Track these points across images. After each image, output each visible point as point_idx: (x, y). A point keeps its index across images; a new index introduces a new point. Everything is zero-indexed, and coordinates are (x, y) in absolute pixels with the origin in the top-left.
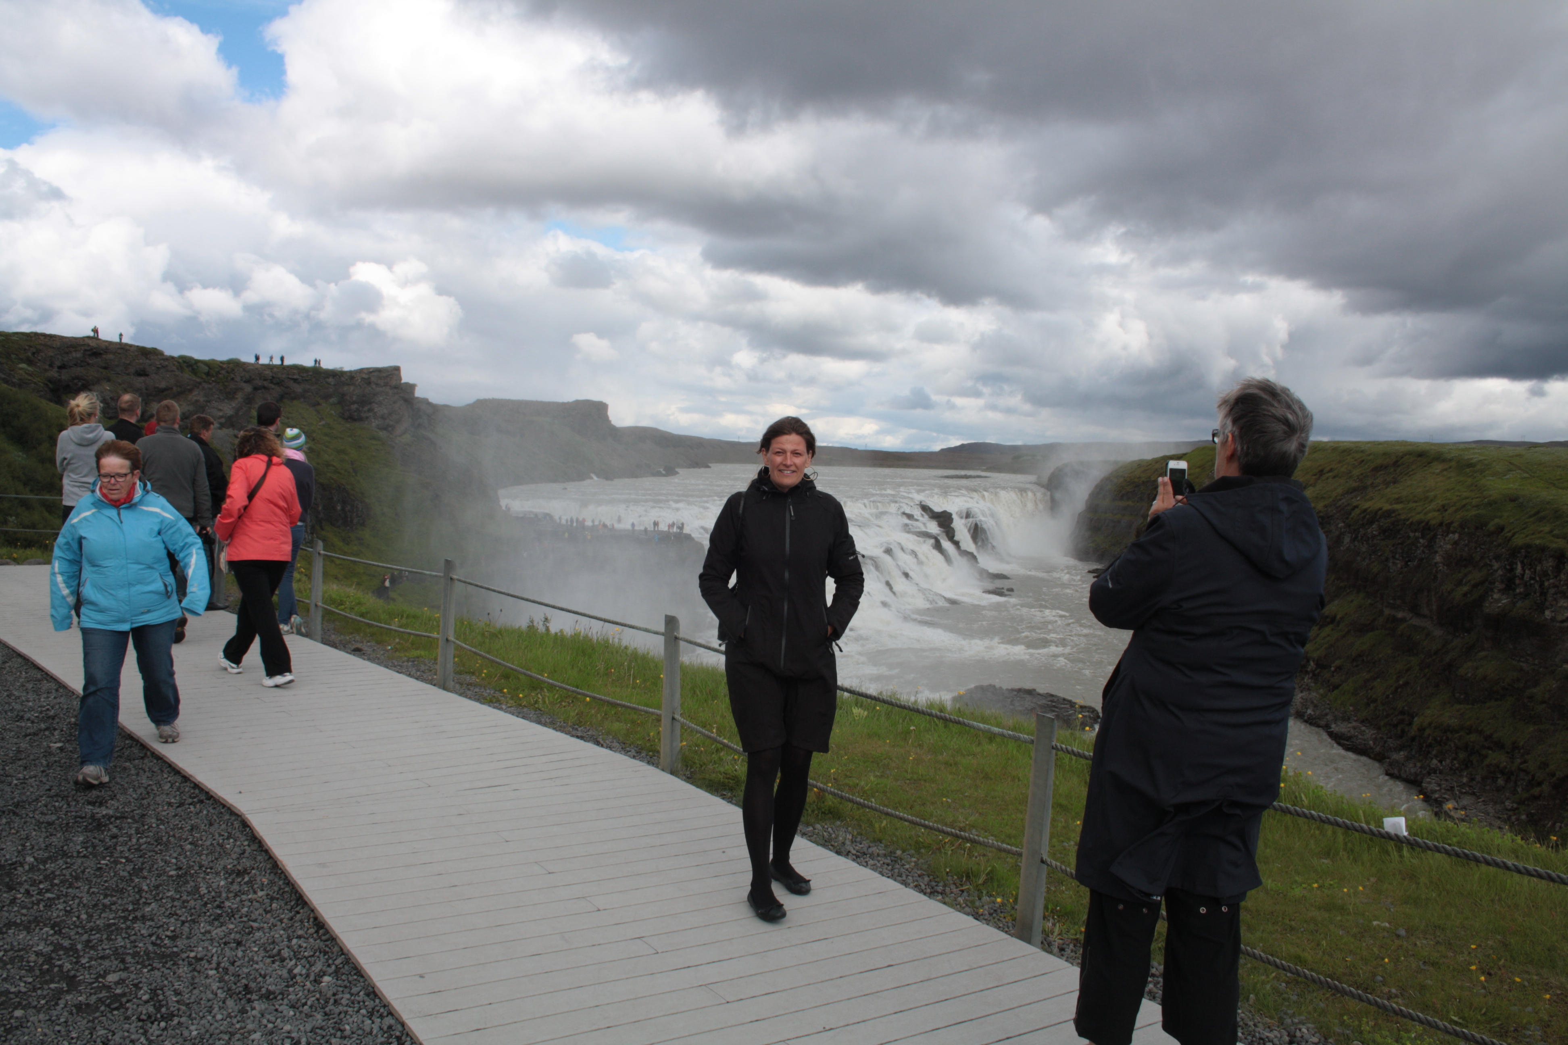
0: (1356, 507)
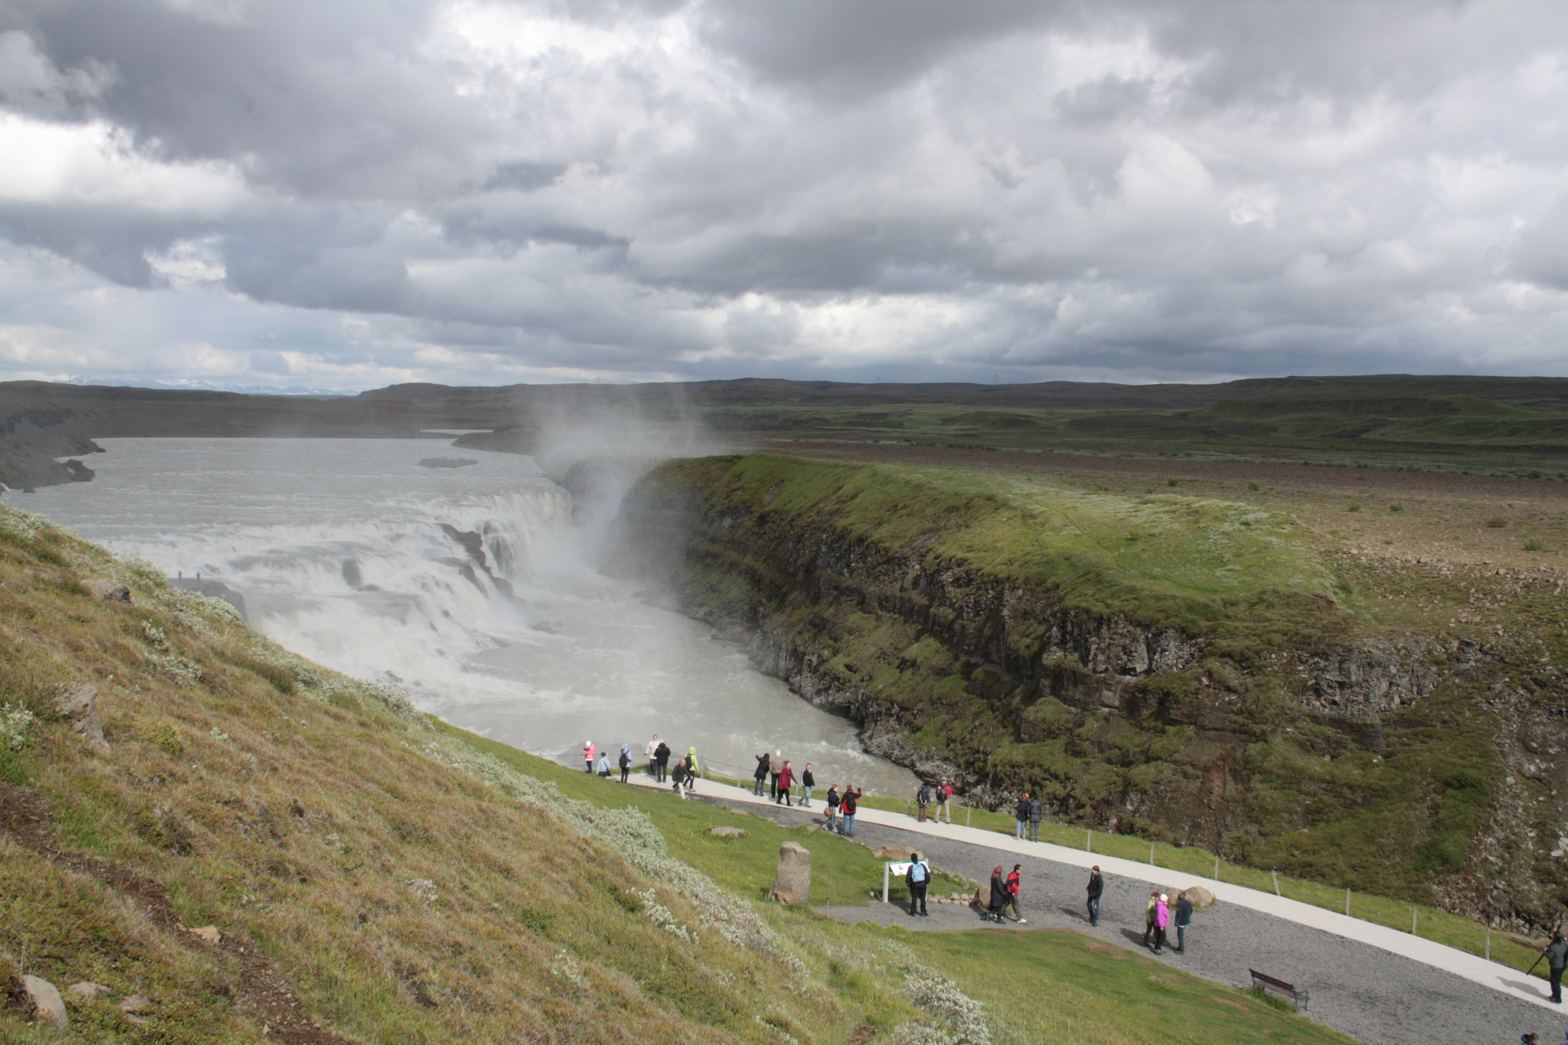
0: (931, 550)
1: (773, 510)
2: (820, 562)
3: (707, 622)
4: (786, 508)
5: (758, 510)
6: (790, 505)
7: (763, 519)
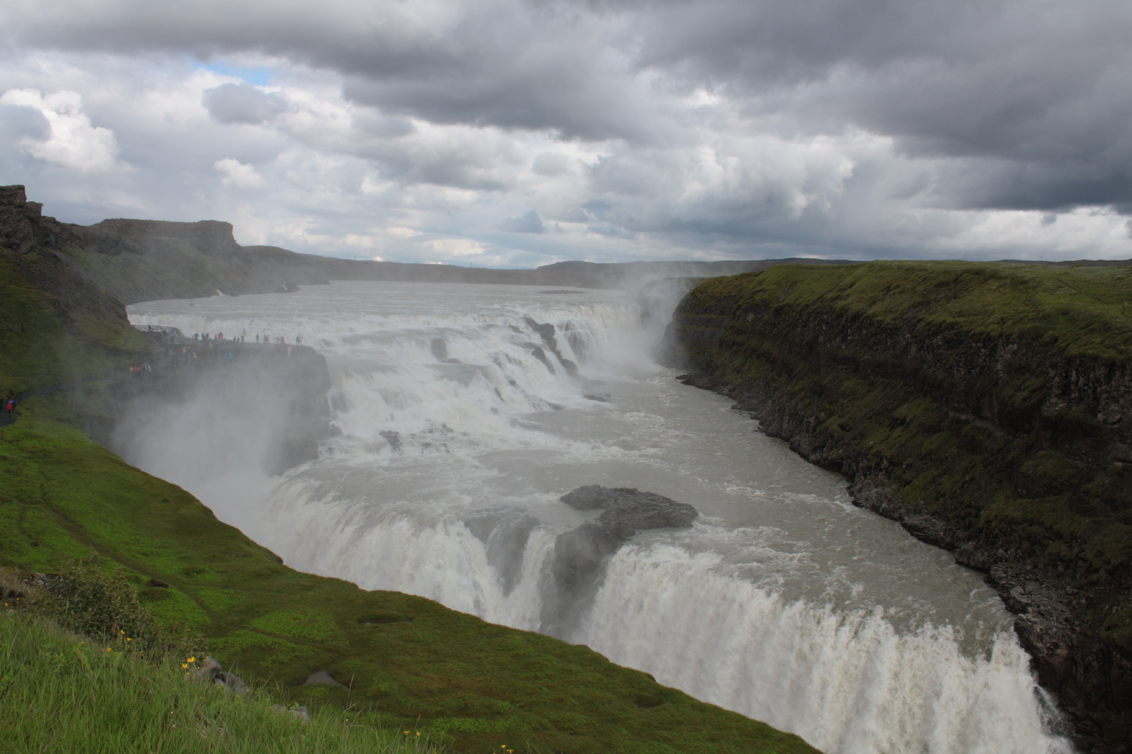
0: (921, 320)
1: (786, 305)
2: (821, 339)
3: (730, 396)
4: (797, 302)
5: (775, 305)
6: (800, 300)
7: (778, 311)
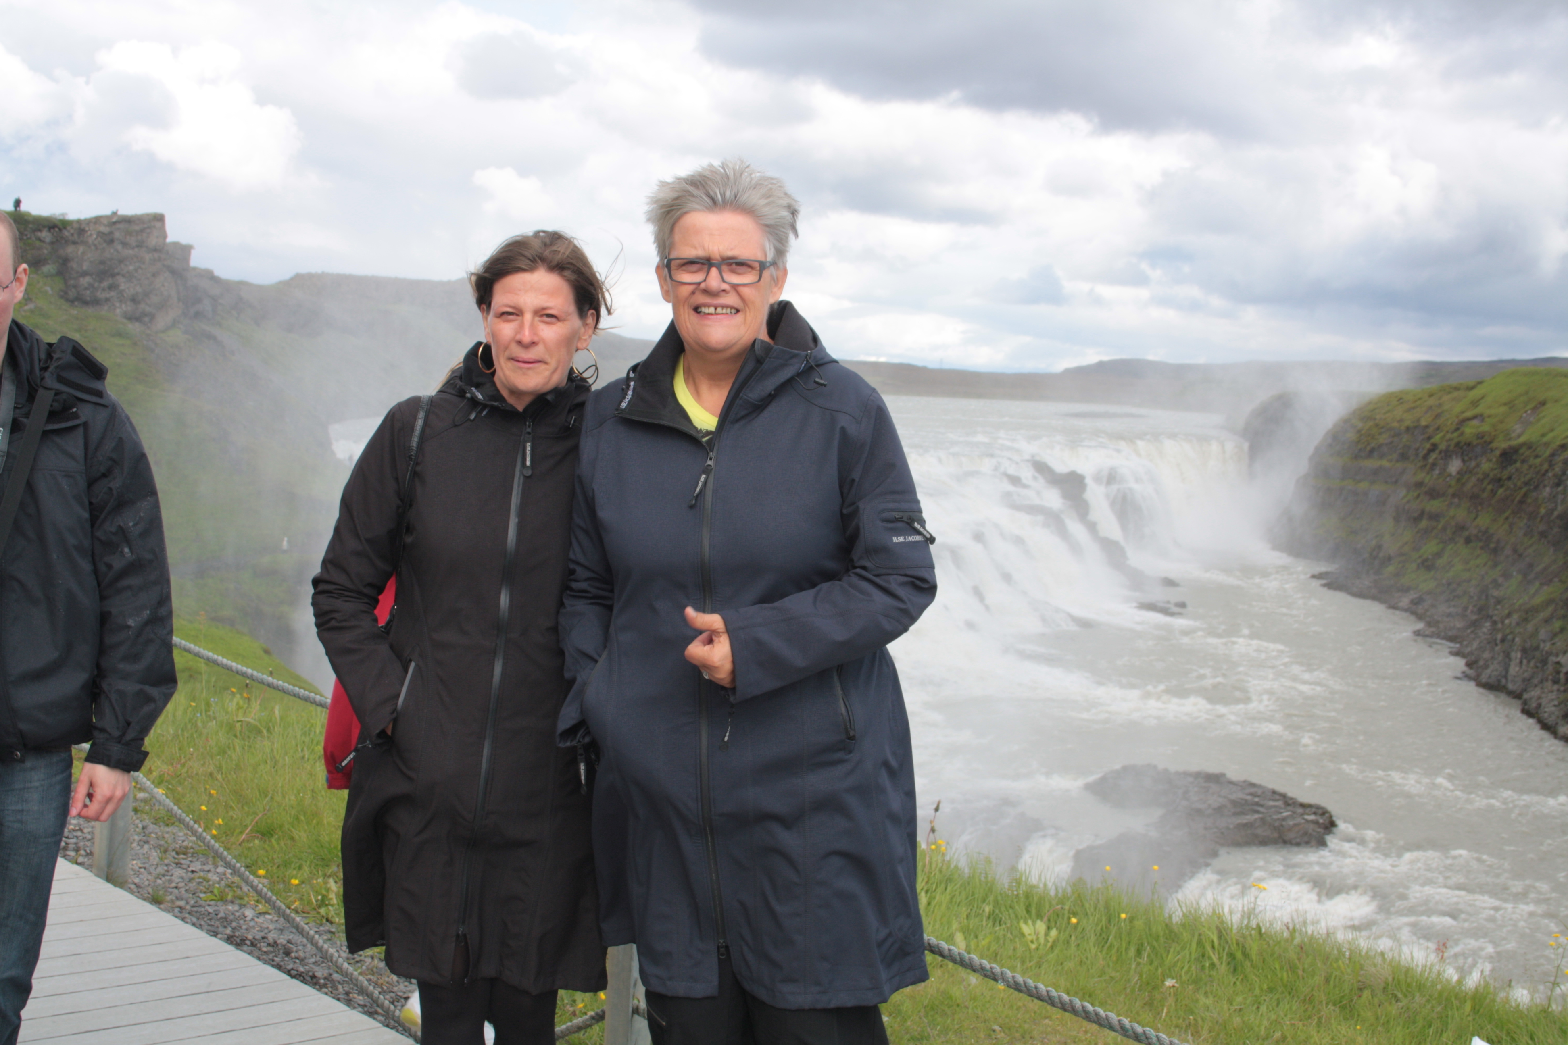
1: (1524, 444)
3: (1413, 613)
4: (1545, 439)
5: (1502, 444)
6: (1551, 435)
7: (1508, 456)
